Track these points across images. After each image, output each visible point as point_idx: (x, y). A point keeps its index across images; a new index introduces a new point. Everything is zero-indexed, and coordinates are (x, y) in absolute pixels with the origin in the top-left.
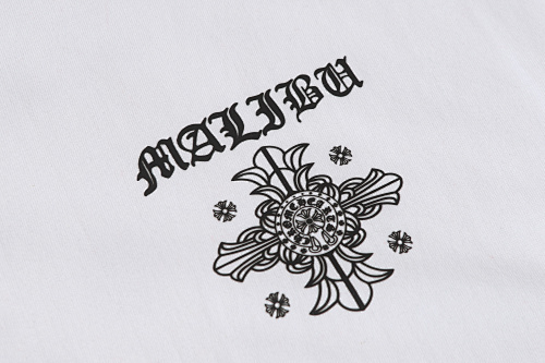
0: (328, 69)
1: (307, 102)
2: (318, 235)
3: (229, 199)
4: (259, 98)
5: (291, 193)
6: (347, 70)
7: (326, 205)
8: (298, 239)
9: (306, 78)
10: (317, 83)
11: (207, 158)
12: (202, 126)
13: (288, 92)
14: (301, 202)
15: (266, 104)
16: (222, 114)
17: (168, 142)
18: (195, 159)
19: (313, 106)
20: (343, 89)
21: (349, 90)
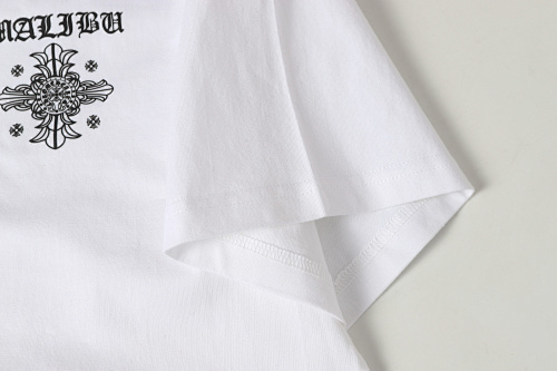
0: (110, 15)
1: (89, 29)
2: (56, 103)
3: (23, 65)
4: (65, 16)
5: (55, 75)
6: (119, 20)
7: (69, 90)
8: (46, 101)
9: (95, 15)
10: (100, 20)
11: (24, 39)
12: (30, 21)
13: (82, 19)
14: (58, 83)
15: (67, 21)
16: (43, 18)
17: (9, 23)
18: (18, 37)
19: (91, 32)
20: (111, 30)
21: (114, 31)
